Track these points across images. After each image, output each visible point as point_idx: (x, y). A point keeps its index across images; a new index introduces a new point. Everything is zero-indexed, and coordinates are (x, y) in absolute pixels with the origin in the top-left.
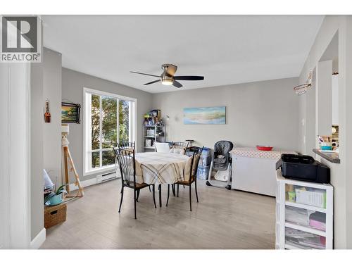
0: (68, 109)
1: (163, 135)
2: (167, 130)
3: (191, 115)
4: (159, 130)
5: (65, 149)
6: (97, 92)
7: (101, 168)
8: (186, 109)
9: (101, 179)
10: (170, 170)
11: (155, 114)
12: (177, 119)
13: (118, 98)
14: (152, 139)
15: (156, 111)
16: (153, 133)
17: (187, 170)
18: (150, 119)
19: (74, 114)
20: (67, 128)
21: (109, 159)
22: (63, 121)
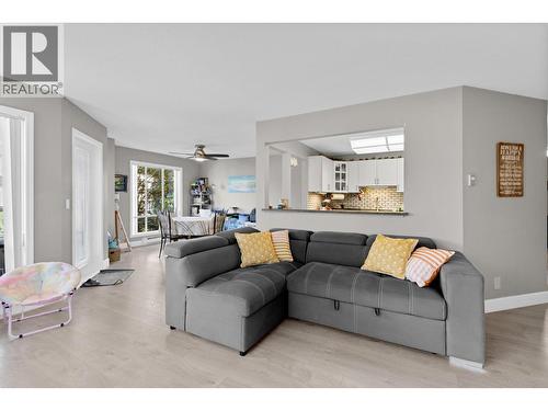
0: (118, 180)
1: (210, 203)
2: (214, 198)
3: (235, 183)
4: (206, 198)
5: (116, 213)
6: (143, 164)
7: (146, 232)
8: (231, 178)
9: (146, 241)
10: (197, 226)
11: (202, 182)
12: (223, 187)
13: (163, 168)
14: (198, 207)
15: (204, 179)
16: (199, 201)
17: (212, 226)
18: (196, 187)
19: (123, 184)
20: (118, 196)
21: (153, 225)
22: (116, 190)
